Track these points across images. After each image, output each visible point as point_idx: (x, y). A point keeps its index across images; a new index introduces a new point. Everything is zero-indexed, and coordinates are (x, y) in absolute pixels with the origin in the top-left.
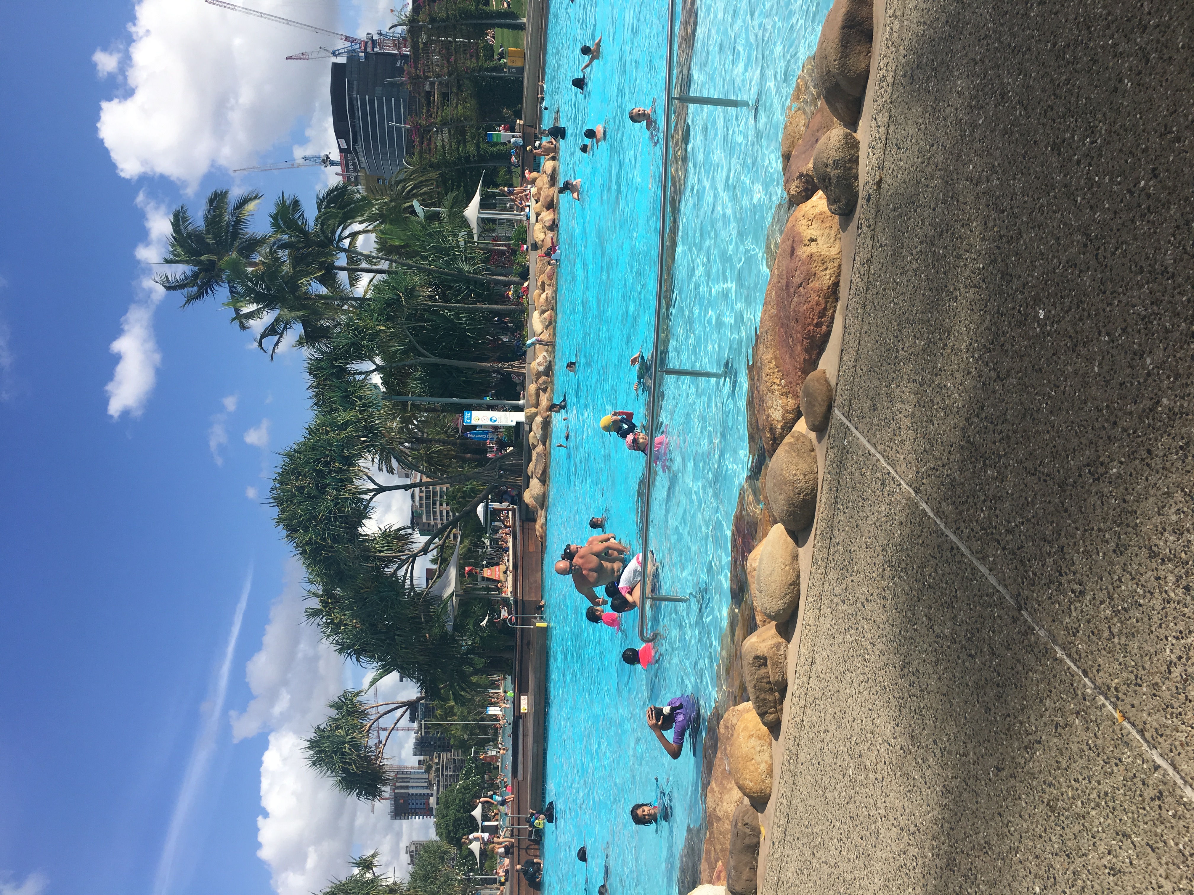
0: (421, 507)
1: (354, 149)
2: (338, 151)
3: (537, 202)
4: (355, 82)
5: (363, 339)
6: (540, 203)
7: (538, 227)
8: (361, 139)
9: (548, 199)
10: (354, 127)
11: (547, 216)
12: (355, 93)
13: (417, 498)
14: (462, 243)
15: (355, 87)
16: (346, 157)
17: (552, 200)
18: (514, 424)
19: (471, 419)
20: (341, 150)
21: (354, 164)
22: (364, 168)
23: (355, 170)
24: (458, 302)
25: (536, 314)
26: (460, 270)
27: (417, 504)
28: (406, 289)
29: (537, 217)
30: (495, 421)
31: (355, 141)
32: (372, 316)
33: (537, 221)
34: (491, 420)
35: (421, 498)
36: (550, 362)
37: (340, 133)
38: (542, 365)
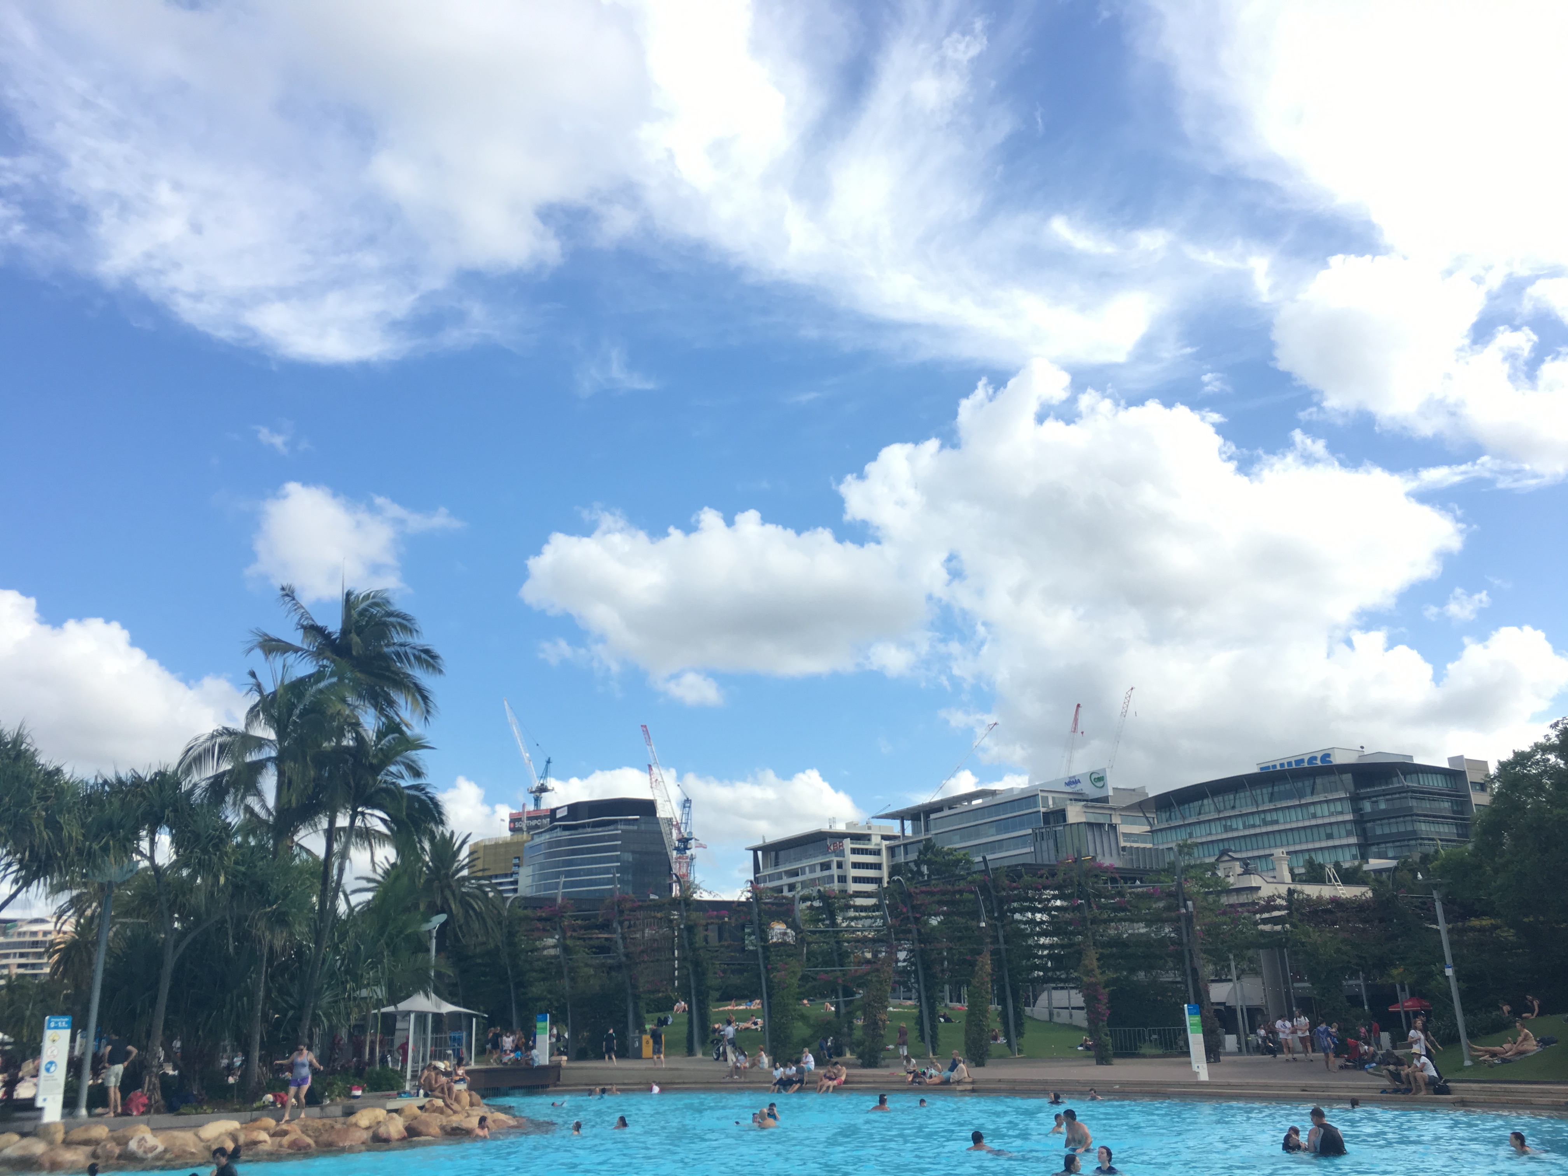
0: (20, 934)
1: (555, 827)
2: (553, 806)
3: (421, 1108)
4: (636, 828)
5: (205, 851)
6: (419, 1112)
7: (381, 1113)
8: (566, 835)
9: (422, 1128)
10: (583, 826)
11: (396, 1127)
12: (623, 827)
13: (35, 928)
14: (364, 993)
15: (631, 827)
16: (545, 817)
17: (419, 1134)
19: (56, 1028)
20: (553, 811)
21: (537, 827)
22: (532, 839)
23: (530, 828)
24: (268, 992)
25: (233, 1125)
26: (318, 993)
27: (25, 929)
28: (285, 914)
29: (396, 1111)
30: (48, 1070)
31: (566, 828)
32: (243, 863)
33: (389, 1111)
34: (51, 1063)
35: (34, 934)
36: (143, 1160)
37: (575, 809)
38: (140, 1146)
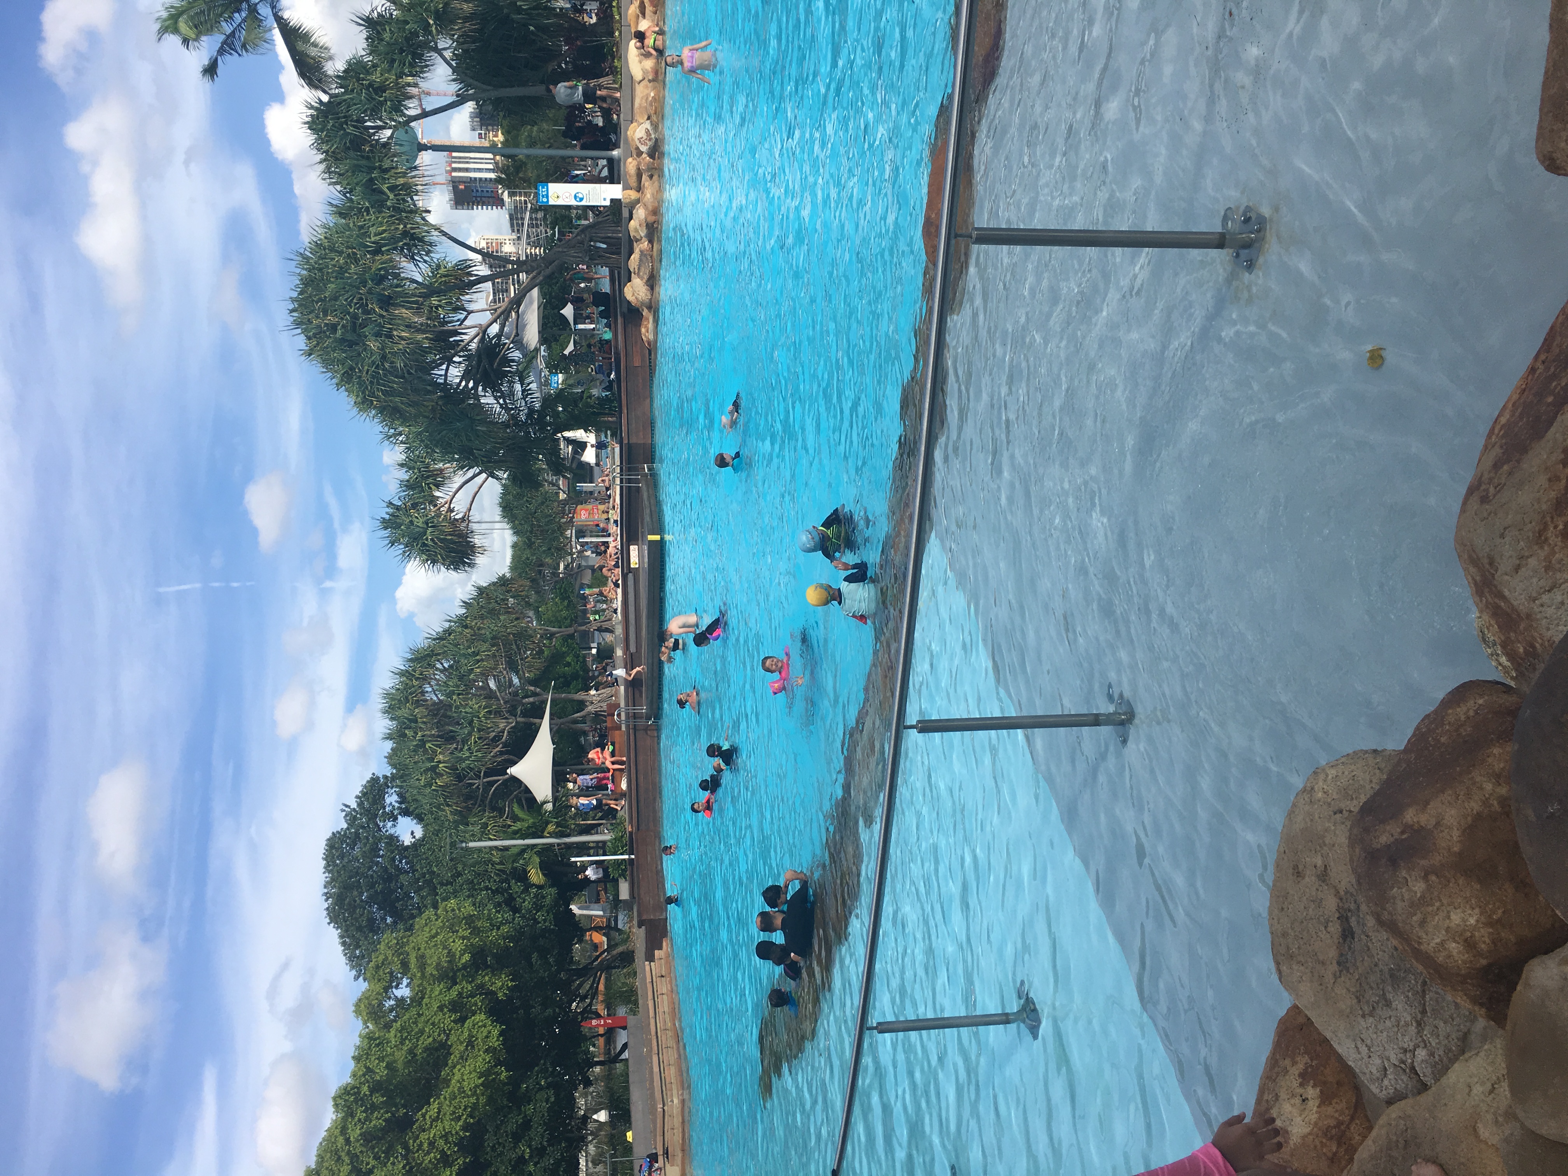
18: (608, 203)
19: (547, 197)
30: (581, 199)
34: (575, 197)
36: (656, 140)
